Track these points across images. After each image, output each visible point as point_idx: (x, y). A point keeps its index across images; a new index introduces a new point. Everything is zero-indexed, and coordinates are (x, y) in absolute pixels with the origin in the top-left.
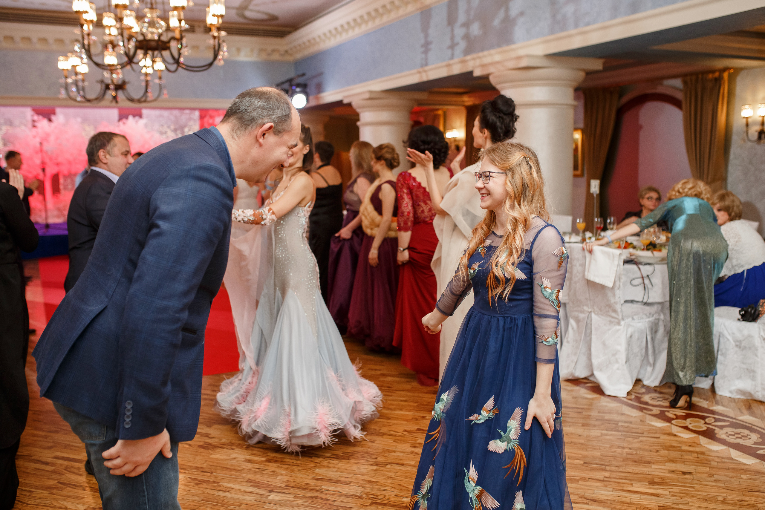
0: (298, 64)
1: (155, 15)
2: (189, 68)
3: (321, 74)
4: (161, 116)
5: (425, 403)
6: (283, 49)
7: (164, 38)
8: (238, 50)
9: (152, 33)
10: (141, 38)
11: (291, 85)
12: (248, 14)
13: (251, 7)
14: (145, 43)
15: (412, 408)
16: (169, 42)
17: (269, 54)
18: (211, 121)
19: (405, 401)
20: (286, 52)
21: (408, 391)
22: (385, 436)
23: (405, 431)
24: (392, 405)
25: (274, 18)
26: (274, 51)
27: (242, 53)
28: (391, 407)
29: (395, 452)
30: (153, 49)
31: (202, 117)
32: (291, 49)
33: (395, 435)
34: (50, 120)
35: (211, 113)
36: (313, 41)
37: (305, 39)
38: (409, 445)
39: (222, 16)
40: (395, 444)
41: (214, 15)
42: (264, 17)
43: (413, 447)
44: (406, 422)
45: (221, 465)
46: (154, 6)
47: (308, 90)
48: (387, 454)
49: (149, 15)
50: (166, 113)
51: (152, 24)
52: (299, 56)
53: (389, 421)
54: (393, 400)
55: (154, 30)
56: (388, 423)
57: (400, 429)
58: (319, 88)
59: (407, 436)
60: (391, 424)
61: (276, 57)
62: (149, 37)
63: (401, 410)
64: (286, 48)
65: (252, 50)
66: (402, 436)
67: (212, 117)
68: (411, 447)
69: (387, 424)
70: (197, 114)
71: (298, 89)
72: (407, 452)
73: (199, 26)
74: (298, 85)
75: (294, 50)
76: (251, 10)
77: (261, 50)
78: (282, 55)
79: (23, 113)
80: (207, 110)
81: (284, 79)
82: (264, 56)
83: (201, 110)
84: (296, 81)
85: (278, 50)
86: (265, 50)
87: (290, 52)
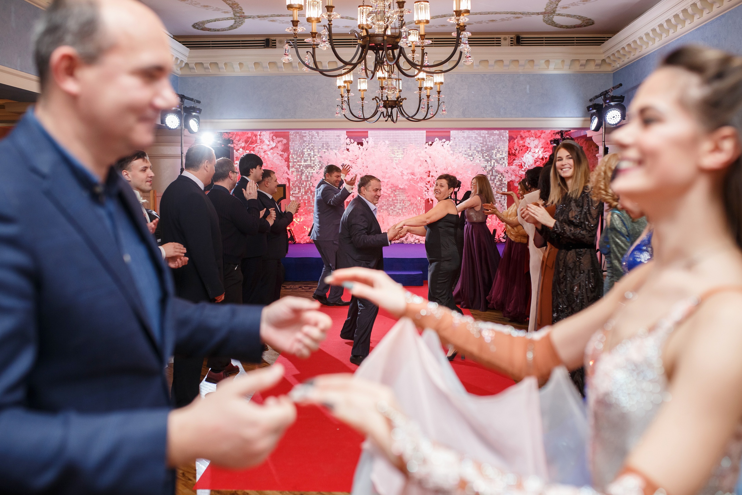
0: (616, 74)
4: (468, 137)
6: (599, 58)
8: (548, 61)
11: (605, 100)
12: (557, 19)
13: (559, 11)
17: (583, 65)
18: (521, 142)
20: (604, 61)
25: (589, 22)
26: (588, 61)
27: (552, 66)
31: (511, 139)
32: (609, 57)
34: (361, 144)
35: (522, 133)
36: (633, 45)
37: (624, 44)
42: (578, 22)
47: (623, 104)
50: (473, 134)
52: (617, 65)
61: (591, 67)
64: (603, 57)
65: (563, 61)
67: (522, 138)
70: (506, 134)
71: (612, 103)
73: (505, 39)
74: (613, 99)
75: (612, 58)
76: (559, 15)
77: (573, 61)
78: (597, 65)
79: (338, 136)
80: (519, 130)
81: (598, 93)
82: (577, 67)
83: (510, 130)
84: (611, 94)
85: (594, 60)
86: (578, 60)
87: (607, 60)
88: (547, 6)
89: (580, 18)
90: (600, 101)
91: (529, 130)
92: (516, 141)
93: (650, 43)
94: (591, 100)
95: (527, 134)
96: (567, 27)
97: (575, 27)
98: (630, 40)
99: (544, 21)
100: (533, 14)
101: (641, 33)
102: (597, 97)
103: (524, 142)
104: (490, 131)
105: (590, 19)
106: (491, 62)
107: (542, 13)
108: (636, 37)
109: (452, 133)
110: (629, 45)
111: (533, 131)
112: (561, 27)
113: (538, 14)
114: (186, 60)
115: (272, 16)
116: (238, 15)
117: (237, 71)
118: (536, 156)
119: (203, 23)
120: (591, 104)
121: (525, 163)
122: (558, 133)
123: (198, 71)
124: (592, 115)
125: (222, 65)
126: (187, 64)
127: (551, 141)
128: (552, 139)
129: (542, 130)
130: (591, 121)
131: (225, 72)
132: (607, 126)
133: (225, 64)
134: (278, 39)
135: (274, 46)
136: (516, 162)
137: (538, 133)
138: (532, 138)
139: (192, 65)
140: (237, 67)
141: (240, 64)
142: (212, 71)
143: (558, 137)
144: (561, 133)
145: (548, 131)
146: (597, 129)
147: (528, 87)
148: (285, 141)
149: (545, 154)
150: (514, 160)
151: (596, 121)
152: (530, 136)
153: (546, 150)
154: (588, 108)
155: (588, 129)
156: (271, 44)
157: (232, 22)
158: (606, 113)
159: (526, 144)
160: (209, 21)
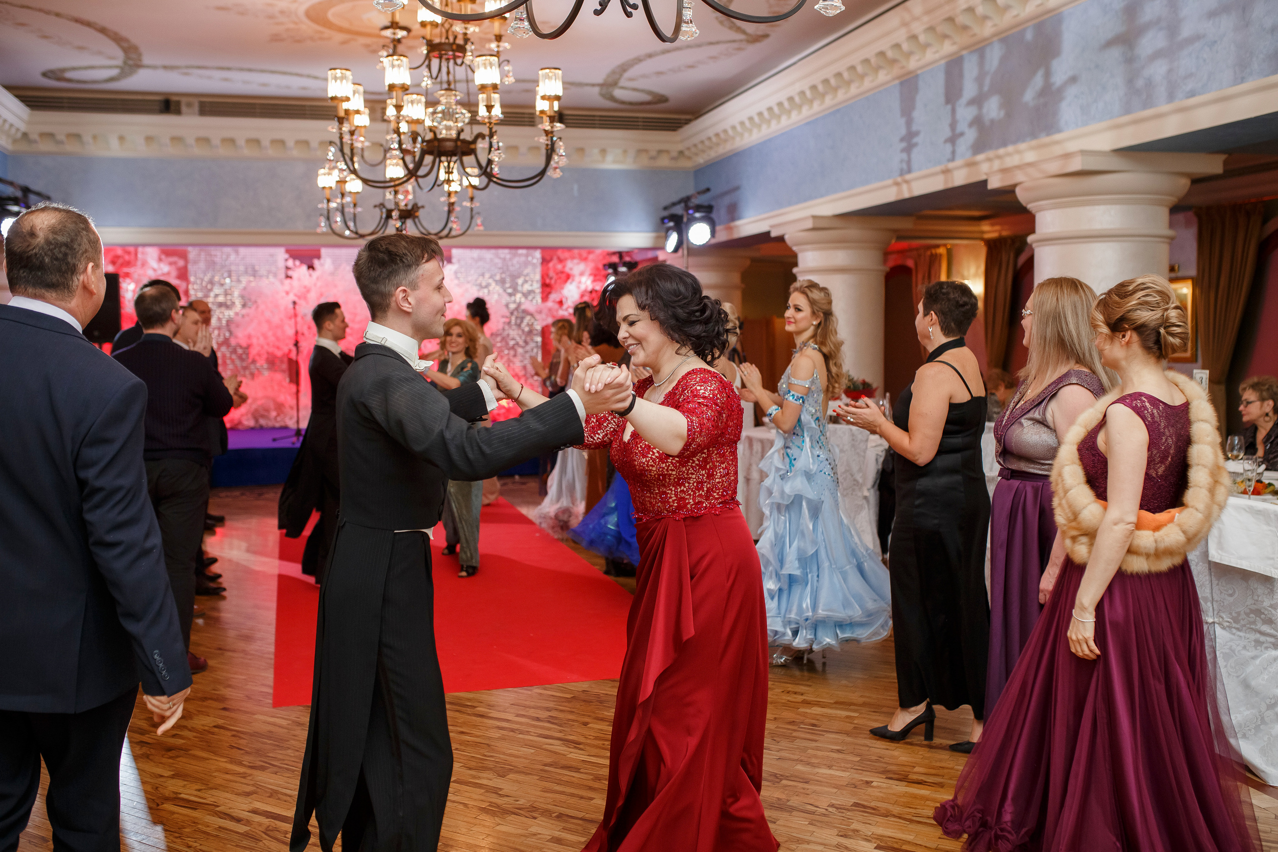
0: (699, 172)
1: (452, 100)
2: (504, 183)
3: (737, 188)
4: (480, 259)
5: (874, 758)
6: (675, 148)
7: (467, 136)
8: (603, 151)
9: (448, 128)
10: (429, 136)
11: (687, 208)
12: (618, 93)
13: (622, 83)
14: (436, 144)
15: (850, 765)
16: (474, 142)
17: (653, 158)
18: (559, 267)
19: (839, 751)
20: (681, 153)
21: (847, 734)
22: (795, 813)
23: (832, 806)
24: (816, 756)
25: (662, 99)
26: (660, 152)
27: (610, 158)
28: (813, 760)
29: (808, 842)
30: (450, 154)
31: (545, 261)
32: (688, 149)
33: (813, 813)
34: (311, 267)
35: (559, 253)
36: (722, 136)
37: (711, 133)
38: (835, 832)
39: (558, 98)
40: (811, 828)
41: (543, 98)
42: (647, 98)
43: (841, 836)
44: (835, 790)
45: (511, 845)
46: (452, 86)
47: (714, 215)
48: (794, 847)
49: (443, 100)
50: (488, 254)
51: (448, 115)
52: (701, 160)
53: (806, 786)
54: (818, 748)
55: (451, 123)
56: (804, 789)
57: (823, 803)
58: (733, 213)
59: (835, 814)
60: (808, 792)
61: (664, 162)
62: (443, 134)
63: (830, 767)
64: (680, 147)
65: (625, 151)
66: (824, 815)
67: (561, 261)
68: (838, 835)
69: (802, 791)
70: (538, 254)
71: (697, 215)
72: (830, 845)
74: (698, 208)
75: (693, 150)
76: (622, 88)
77: (640, 151)
78: (673, 159)
79: (272, 255)
80: (554, 249)
81: (675, 198)
82: (644, 161)
83: (544, 249)
84: (695, 201)
85: (667, 152)
86: (646, 151)
87: (687, 153)
88: (608, 76)
89: (650, 93)
90: (678, 210)
91: (569, 249)
92: (551, 265)
93: (746, 135)
94: (665, 208)
95: (566, 254)
96: (631, 103)
97: (642, 103)
98: (719, 129)
99: (603, 95)
100: (587, 85)
101: (735, 120)
102: (674, 204)
103: (564, 267)
104: (513, 251)
105: (663, 96)
106: (523, 150)
107: (598, 85)
108: (726, 125)
109: (455, 252)
110: (717, 135)
111: (576, 251)
112: (623, 103)
113: (593, 85)
114: (23, 127)
115: (187, 67)
116: (131, 62)
117: (114, 149)
118: (583, 287)
119: (64, 70)
120: (666, 213)
121: (567, 299)
122: (614, 253)
123: (45, 146)
124: (668, 230)
125: (87, 138)
126: (25, 135)
127: (604, 265)
128: (606, 261)
129: (590, 250)
130: (666, 237)
131: (94, 150)
132: (690, 246)
133: (95, 137)
134: (184, 100)
135: (178, 112)
136: (554, 296)
137: (584, 253)
138: (576, 261)
139: (34, 136)
140: (114, 143)
141: (121, 138)
142: (71, 147)
143: (615, 259)
144: (620, 254)
145: (598, 251)
146: (676, 250)
147: (576, 187)
148: (181, 263)
149: (595, 283)
150: (550, 293)
151: (673, 239)
152: (573, 258)
153: (598, 278)
154: (663, 220)
155: (663, 248)
156: (172, 107)
157: (114, 72)
158: (688, 229)
159: (567, 270)
160: (74, 69)
